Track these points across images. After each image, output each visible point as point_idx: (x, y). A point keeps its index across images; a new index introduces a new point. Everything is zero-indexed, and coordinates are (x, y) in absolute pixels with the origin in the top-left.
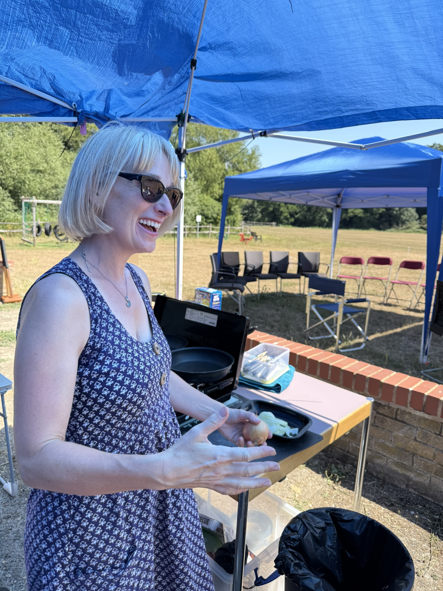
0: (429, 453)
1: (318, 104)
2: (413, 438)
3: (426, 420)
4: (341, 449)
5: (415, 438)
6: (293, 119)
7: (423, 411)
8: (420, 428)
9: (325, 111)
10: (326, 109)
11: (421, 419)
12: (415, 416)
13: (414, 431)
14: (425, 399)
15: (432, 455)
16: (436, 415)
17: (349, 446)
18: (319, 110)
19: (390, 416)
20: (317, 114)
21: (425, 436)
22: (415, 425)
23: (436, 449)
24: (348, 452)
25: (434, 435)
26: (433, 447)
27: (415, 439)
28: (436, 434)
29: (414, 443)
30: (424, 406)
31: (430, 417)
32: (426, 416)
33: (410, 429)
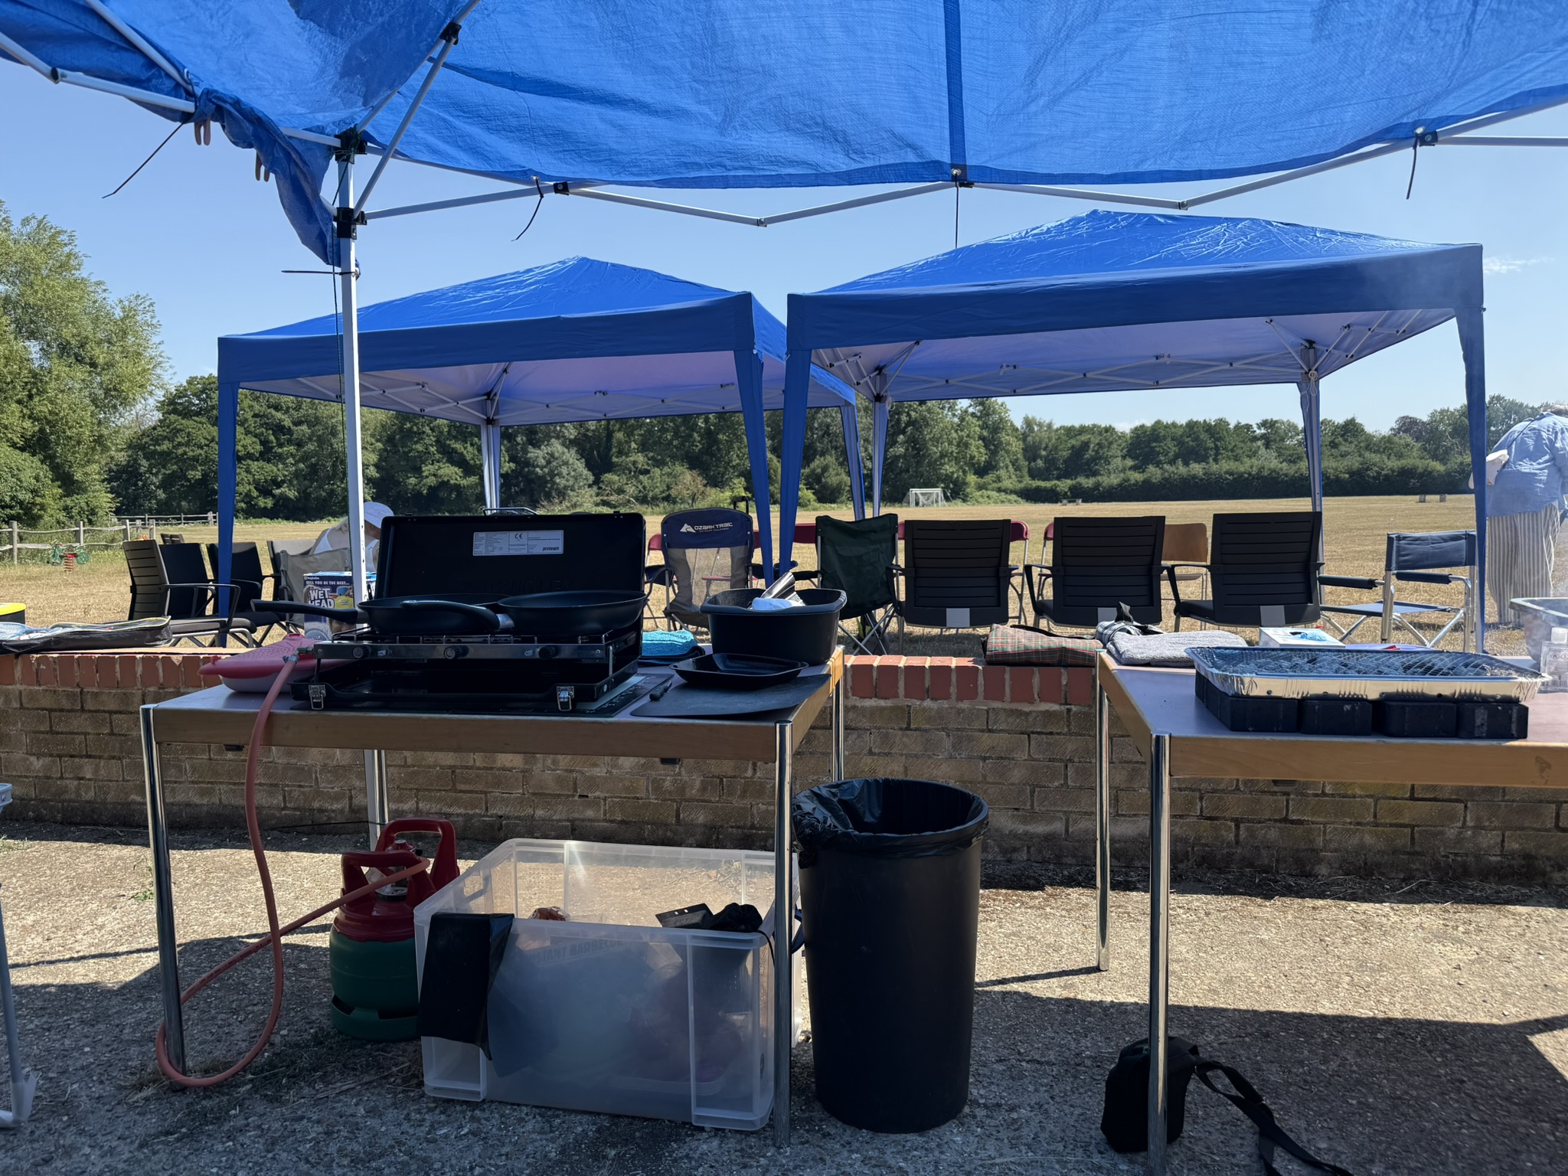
0: (896, 768)
1: (682, 148)
2: (865, 751)
3: (883, 709)
4: (738, 827)
5: (870, 750)
6: (634, 170)
7: (876, 696)
8: (875, 728)
9: (696, 164)
10: (697, 160)
11: (874, 712)
12: (864, 709)
13: (866, 737)
14: (875, 674)
15: (902, 769)
16: (896, 696)
17: (752, 814)
18: (683, 159)
19: (822, 724)
20: (680, 165)
21: (886, 738)
22: (867, 725)
23: (908, 756)
24: (753, 827)
25: (900, 732)
26: (902, 755)
27: (871, 753)
28: (901, 729)
29: (869, 760)
30: (876, 687)
31: (888, 703)
32: (882, 703)
33: (859, 736)
